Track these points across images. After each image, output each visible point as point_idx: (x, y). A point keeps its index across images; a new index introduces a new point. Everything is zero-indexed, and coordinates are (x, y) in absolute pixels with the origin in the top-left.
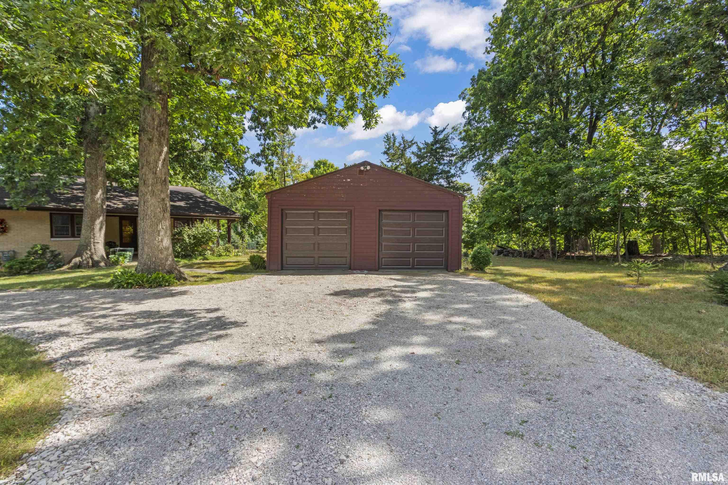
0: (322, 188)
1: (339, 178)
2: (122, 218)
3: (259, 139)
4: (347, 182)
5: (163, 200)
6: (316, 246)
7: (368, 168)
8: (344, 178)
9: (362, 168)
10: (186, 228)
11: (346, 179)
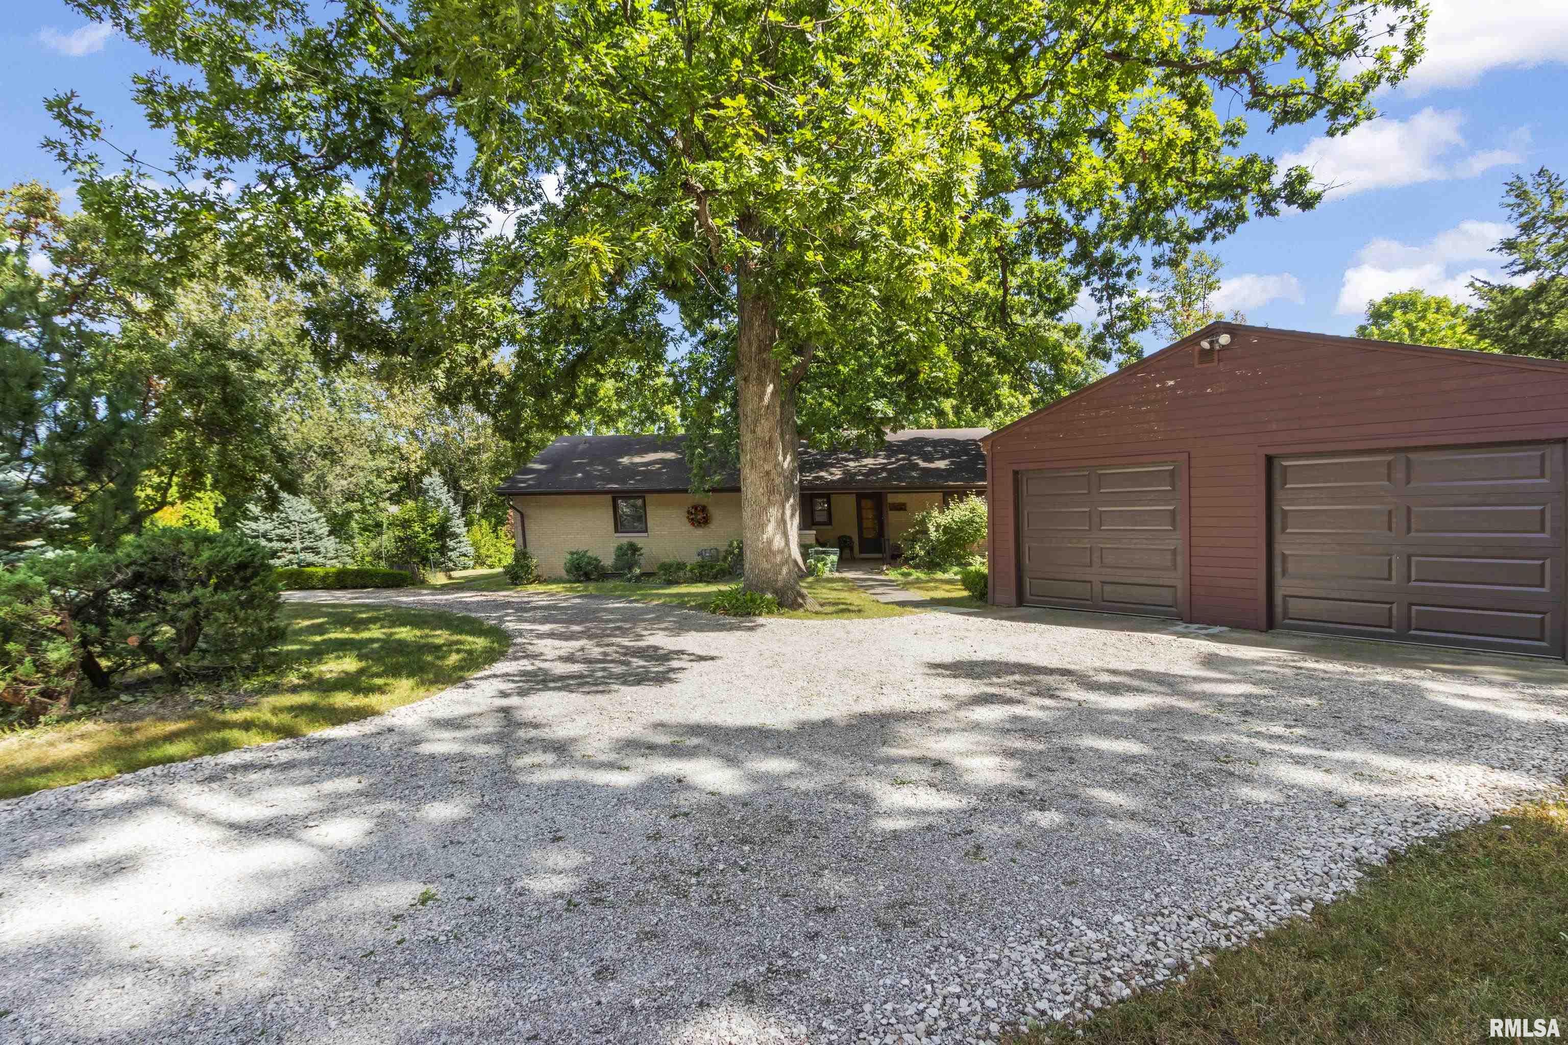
0: (1102, 413)
1: (1144, 381)
2: (860, 497)
3: (1100, 300)
4: (1164, 389)
5: (768, 473)
6: (1096, 555)
7: (1224, 339)
8: (1156, 381)
9: (1205, 345)
10: (935, 513)
11: (1162, 381)
